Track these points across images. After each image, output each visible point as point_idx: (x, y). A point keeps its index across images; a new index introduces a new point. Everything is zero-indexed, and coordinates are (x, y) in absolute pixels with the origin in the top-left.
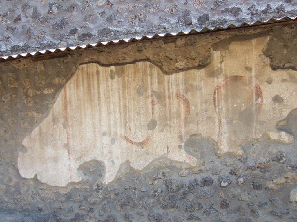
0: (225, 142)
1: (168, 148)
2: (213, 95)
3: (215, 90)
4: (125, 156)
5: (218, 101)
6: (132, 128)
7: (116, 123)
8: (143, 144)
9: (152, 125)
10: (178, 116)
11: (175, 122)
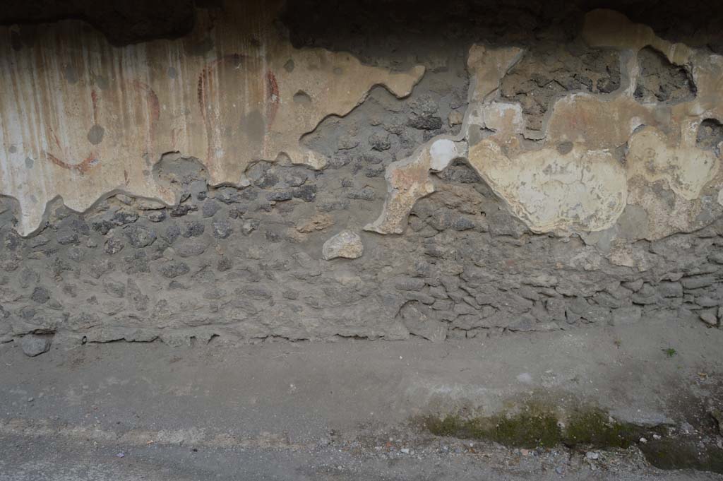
0: (220, 166)
2: (197, 87)
3: (200, 78)
4: (54, 188)
5: (206, 96)
6: (61, 141)
7: (31, 130)
8: (82, 168)
9: (95, 135)
10: (139, 120)
11: (136, 131)
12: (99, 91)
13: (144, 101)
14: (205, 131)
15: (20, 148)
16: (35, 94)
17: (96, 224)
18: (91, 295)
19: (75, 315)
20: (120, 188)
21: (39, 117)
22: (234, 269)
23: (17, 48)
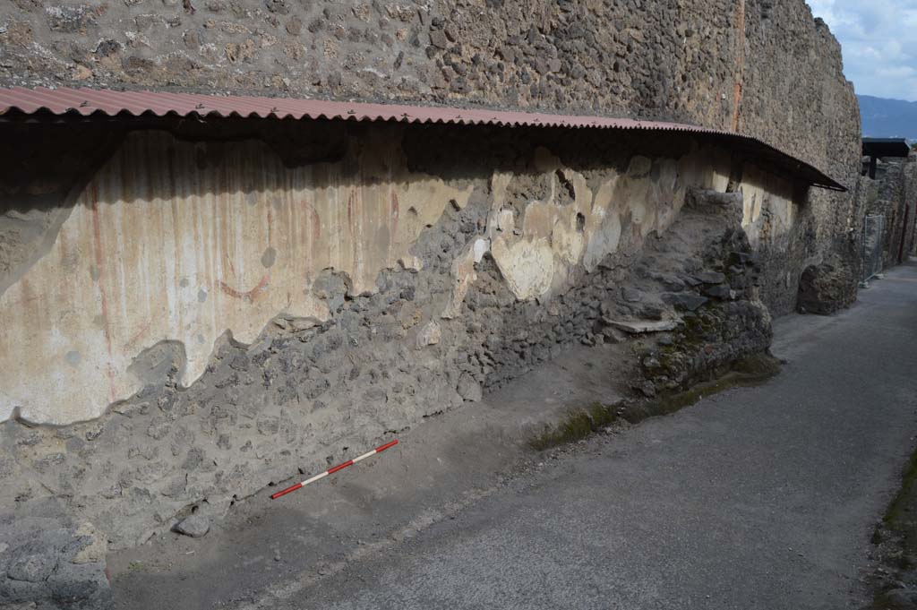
0: (361, 277)
1: (289, 296)
2: (347, 206)
3: (350, 198)
4: (224, 323)
5: (354, 214)
6: (237, 268)
7: (207, 258)
8: (252, 296)
9: (268, 259)
10: (304, 240)
11: (301, 251)
12: (274, 213)
13: (309, 221)
14: (352, 246)
15: (193, 280)
16: (215, 217)
17: (256, 356)
18: (246, 441)
19: (228, 471)
20: (284, 312)
21: (216, 243)
22: (362, 376)
23: (202, 166)
